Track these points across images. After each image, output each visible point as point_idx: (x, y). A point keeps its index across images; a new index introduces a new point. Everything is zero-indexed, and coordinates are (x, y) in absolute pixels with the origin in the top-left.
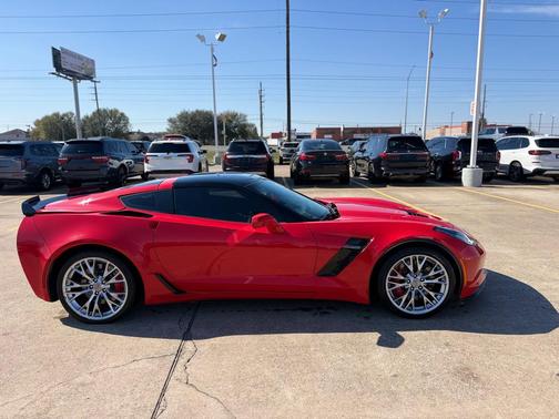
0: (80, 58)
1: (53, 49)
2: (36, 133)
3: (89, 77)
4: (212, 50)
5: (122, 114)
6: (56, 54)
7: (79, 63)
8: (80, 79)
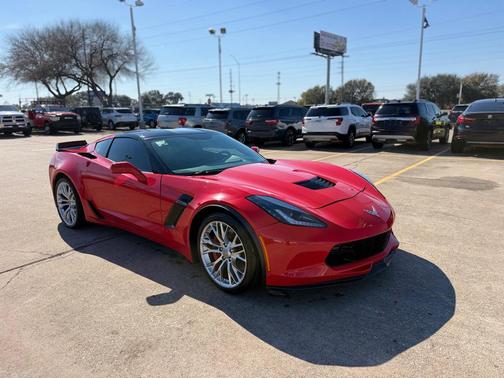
0: (335, 37)
1: (316, 33)
2: (301, 103)
3: (340, 53)
4: (424, 10)
5: (369, 84)
6: (317, 37)
7: (333, 42)
8: (333, 55)
